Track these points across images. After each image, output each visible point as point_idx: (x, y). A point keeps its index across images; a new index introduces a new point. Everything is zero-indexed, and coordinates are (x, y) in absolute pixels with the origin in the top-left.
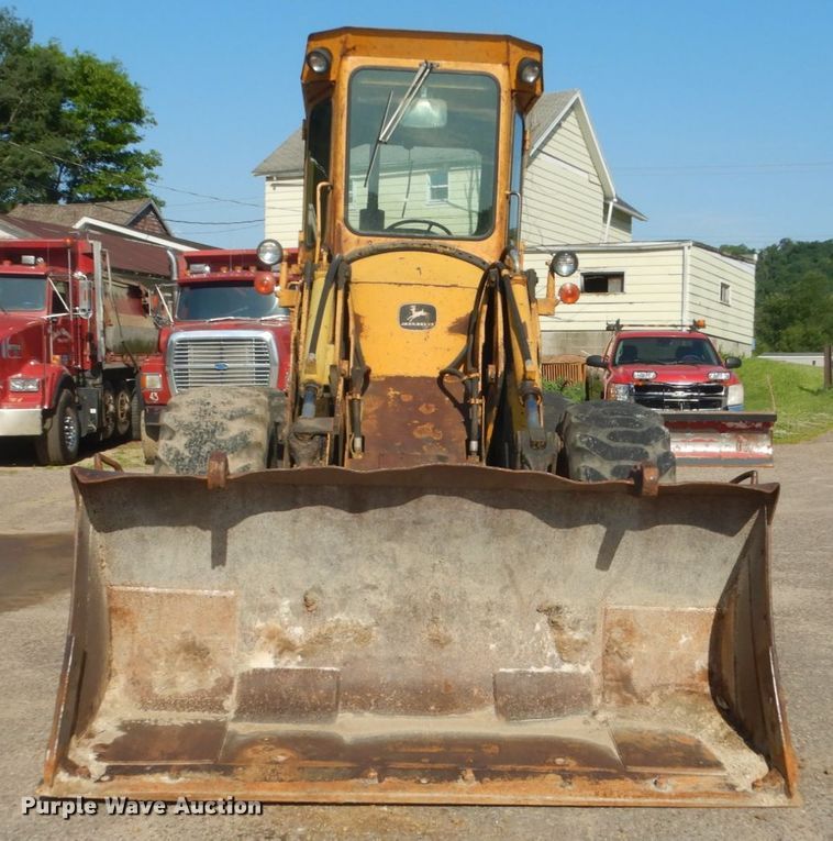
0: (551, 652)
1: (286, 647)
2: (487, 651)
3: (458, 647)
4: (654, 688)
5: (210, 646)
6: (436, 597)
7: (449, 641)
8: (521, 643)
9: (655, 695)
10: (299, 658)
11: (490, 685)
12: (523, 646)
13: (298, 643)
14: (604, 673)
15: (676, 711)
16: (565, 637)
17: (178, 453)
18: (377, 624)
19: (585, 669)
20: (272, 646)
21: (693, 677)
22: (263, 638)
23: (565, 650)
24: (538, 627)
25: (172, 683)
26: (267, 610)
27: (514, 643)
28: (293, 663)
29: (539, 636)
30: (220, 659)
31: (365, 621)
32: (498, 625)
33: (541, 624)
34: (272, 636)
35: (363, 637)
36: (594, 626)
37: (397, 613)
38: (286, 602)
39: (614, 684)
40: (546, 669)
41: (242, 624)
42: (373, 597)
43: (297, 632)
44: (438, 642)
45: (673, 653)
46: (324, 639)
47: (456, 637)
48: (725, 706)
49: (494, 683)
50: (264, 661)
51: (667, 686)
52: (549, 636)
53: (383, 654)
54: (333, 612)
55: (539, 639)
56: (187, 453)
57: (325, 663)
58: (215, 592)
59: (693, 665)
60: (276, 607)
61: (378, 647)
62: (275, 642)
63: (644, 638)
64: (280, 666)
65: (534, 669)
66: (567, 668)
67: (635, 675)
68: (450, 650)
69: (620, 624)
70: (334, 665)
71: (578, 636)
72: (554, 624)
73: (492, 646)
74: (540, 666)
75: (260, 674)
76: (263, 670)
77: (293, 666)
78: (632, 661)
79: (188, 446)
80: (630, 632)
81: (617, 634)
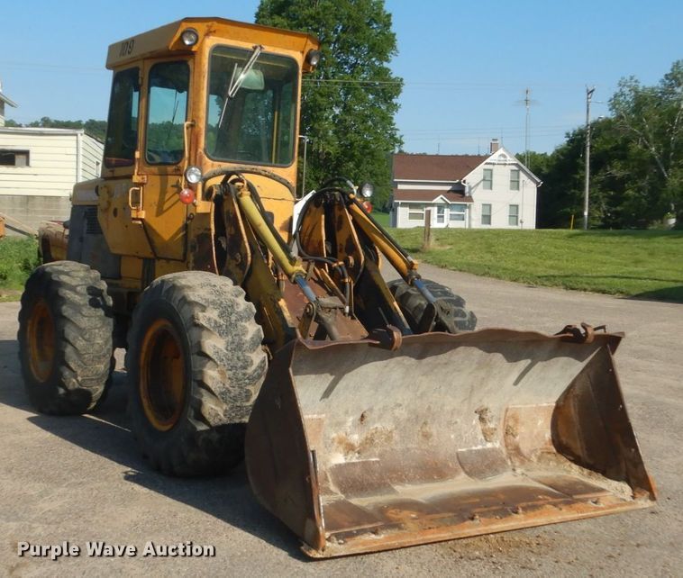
0: (481, 437)
1: (350, 448)
2: (450, 439)
3: (436, 438)
4: (532, 451)
6: (429, 408)
7: (431, 435)
8: (466, 433)
9: (533, 456)
10: (357, 455)
11: (456, 460)
12: (467, 435)
13: (356, 445)
14: (507, 446)
15: (551, 463)
16: (487, 427)
17: (216, 322)
18: (396, 428)
19: (497, 445)
20: (341, 449)
21: (546, 444)
22: (336, 444)
23: (487, 435)
24: (474, 422)
26: (339, 424)
27: (463, 433)
28: (354, 458)
29: (474, 427)
31: (390, 426)
32: (456, 423)
33: (475, 420)
34: (340, 442)
35: (389, 437)
36: (500, 419)
37: (408, 420)
38: (351, 419)
39: (513, 452)
40: (480, 447)
41: (325, 435)
42: (397, 412)
43: (356, 438)
44: (426, 436)
45: (535, 431)
46: (369, 441)
47: (435, 433)
48: (572, 458)
49: (458, 458)
50: (339, 458)
51: (536, 450)
52: (479, 427)
53: (399, 447)
54: (374, 423)
55: (474, 429)
56: (222, 322)
57: (370, 456)
58: (315, 416)
59: (544, 437)
60: (345, 422)
61: (396, 443)
62: (344, 446)
63: (523, 424)
64: (348, 461)
65: (474, 448)
66: (489, 445)
67: (521, 446)
68: (433, 441)
69: (513, 417)
70: (375, 456)
71: (492, 425)
72: (482, 419)
73: (452, 436)
74: (476, 446)
75: (339, 467)
76: (340, 465)
77: (354, 460)
78: (518, 438)
79: (221, 316)
80: (516, 421)
81: (511, 423)
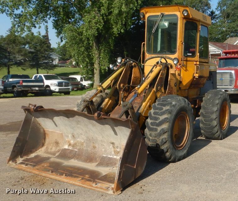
0: (113, 153)
1: (70, 144)
2: (102, 151)
3: (97, 149)
5: (59, 142)
10: (72, 147)
12: (108, 151)
13: (72, 144)
16: (115, 150)
18: (84, 142)
20: (68, 144)
22: (67, 142)
23: (115, 153)
24: (111, 147)
25: (51, 149)
26: (68, 136)
27: (107, 150)
28: (71, 148)
30: (60, 145)
31: (82, 141)
32: (104, 145)
33: (111, 146)
35: (82, 144)
36: (121, 148)
37: (87, 140)
38: (70, 135)
40: (111, 156)
41: (64, 139)
43: (72, 142)
44: (94, 147)
46: (75, 144)
47: (97, 147)
49: (101, 158)
50: (66, 147)
52: (113, 149)
54: (77, 139)
55: (111, 150)
58: (59, 132)
61: (84, 147)
64: (69, 148)
66: (115, 157)
70: (77, 149)
71: (118, 150)
72: (113, 147)
73: (103, 150)
74: (110, 156)
75: (65, 149)
77: (71, 149)
